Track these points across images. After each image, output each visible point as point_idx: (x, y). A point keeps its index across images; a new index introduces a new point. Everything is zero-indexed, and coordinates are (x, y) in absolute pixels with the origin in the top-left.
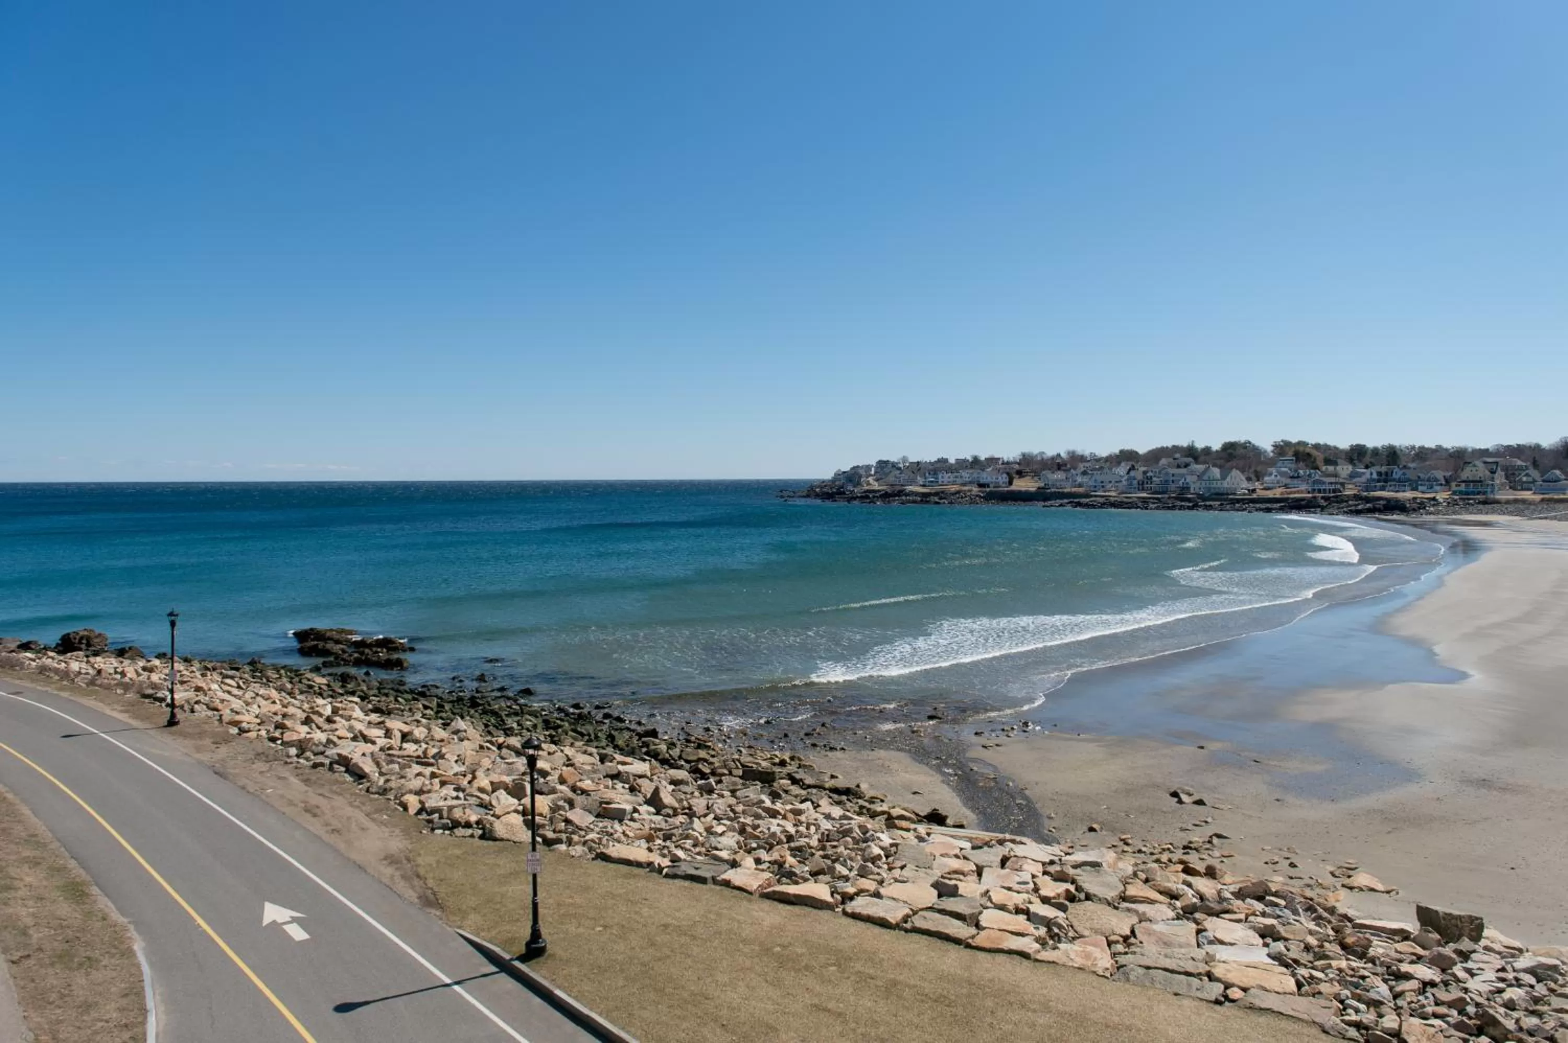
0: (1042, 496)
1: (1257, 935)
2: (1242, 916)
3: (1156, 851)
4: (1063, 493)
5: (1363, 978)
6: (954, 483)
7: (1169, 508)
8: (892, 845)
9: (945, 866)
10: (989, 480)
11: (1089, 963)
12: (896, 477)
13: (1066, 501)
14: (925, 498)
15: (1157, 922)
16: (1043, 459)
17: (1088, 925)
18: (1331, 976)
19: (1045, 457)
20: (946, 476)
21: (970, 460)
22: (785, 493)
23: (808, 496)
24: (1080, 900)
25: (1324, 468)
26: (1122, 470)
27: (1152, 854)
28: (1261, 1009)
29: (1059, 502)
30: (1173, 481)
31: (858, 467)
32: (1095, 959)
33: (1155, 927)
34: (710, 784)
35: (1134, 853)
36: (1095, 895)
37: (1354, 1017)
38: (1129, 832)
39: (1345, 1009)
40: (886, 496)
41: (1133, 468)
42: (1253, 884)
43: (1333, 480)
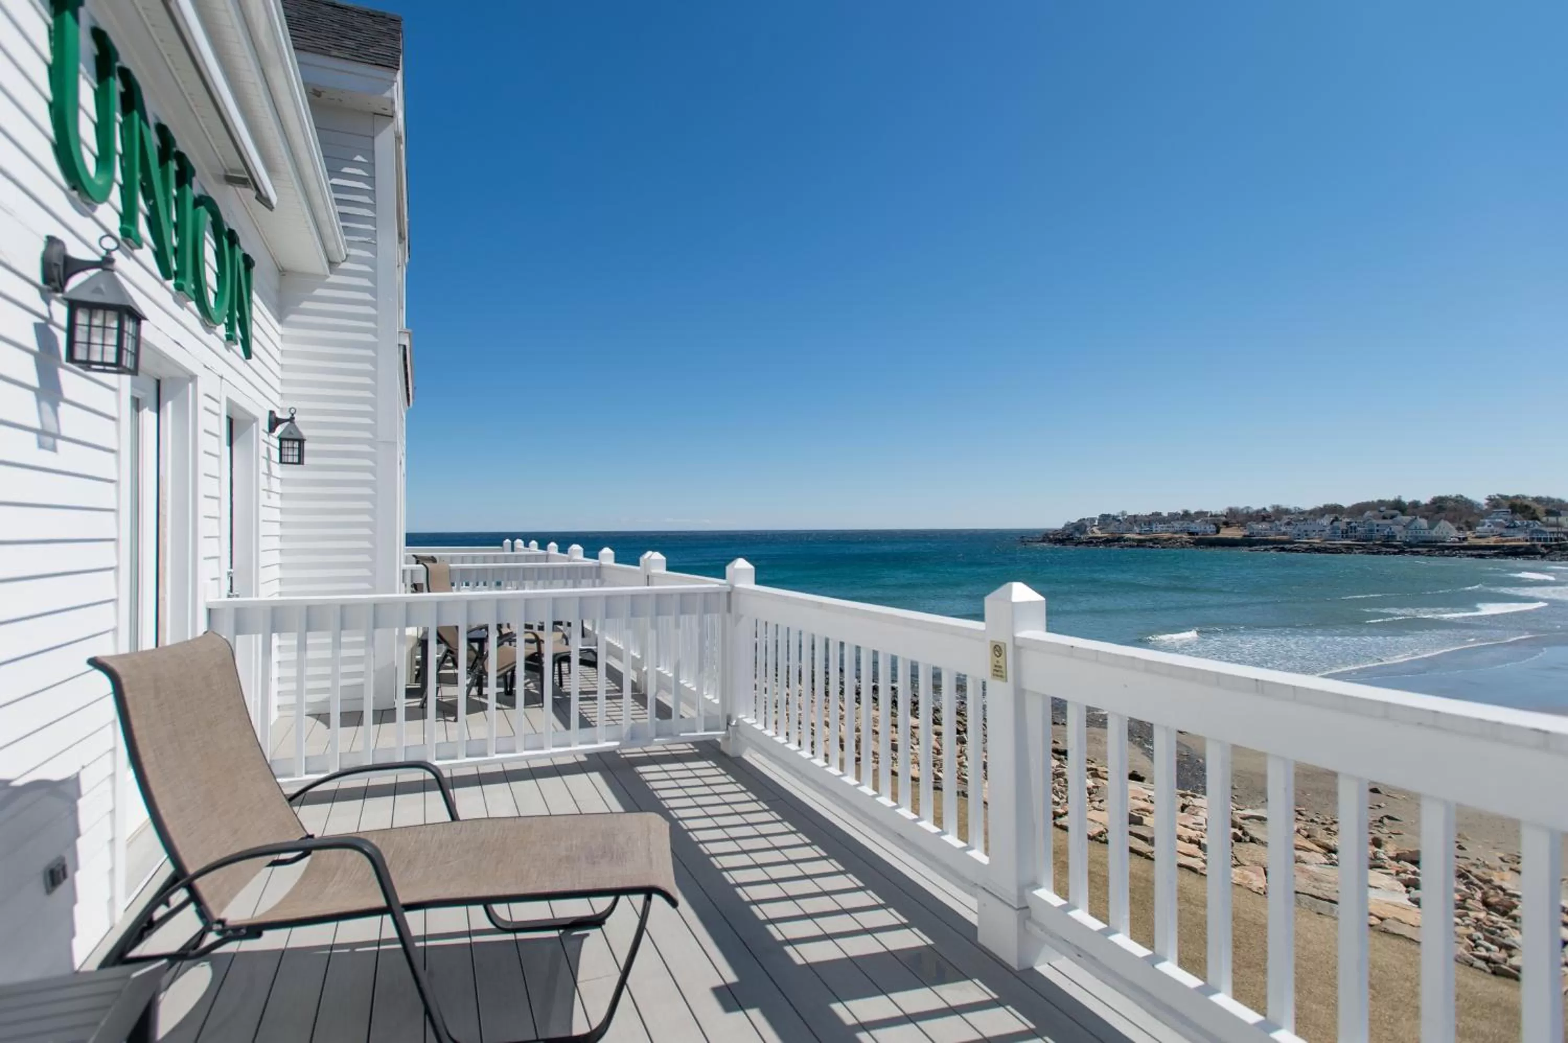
0: (1248, 542)
1: (1402, 885)
2: (1393, 872)
3: (1327, 822)
4: (1267, 540)
5: (1502, 929)
6: (1167, 531)
7: (1374, 553)
8: (1094, 787)
9: (1134, 804)
10: (1198, 529)
11: (1246, 882)
12: (1115, 526)
13: (1269, 547)
14: (1140, 543)
15: (1311, 864)
16: (1248, 513)
17: (1249, 858)
18: (1467, 922)
19: (1250, 511)
20: (1160, 526)
21: (1181, 513)
22: (1026, 539)
23: (1043, 541)
24: (1245, 842)
25: (1544, 519)
26: (1326, 521)
27: (1323, 824)
28: (1394, 934)
29: (1264, 547)
30: (1378, 531)
31: (1084, 519)
32: (1251, 880)
33: (1308, 867)
34: (963, 737)
35: (1307, 821)
36: (1259, 840)
37: (1484, 953)
38: (1304, 806)
39: (1476, 947)
40: (1107, 542)
41: (1336, 519)
42: (1410, 852)
43: (1555, 529)
